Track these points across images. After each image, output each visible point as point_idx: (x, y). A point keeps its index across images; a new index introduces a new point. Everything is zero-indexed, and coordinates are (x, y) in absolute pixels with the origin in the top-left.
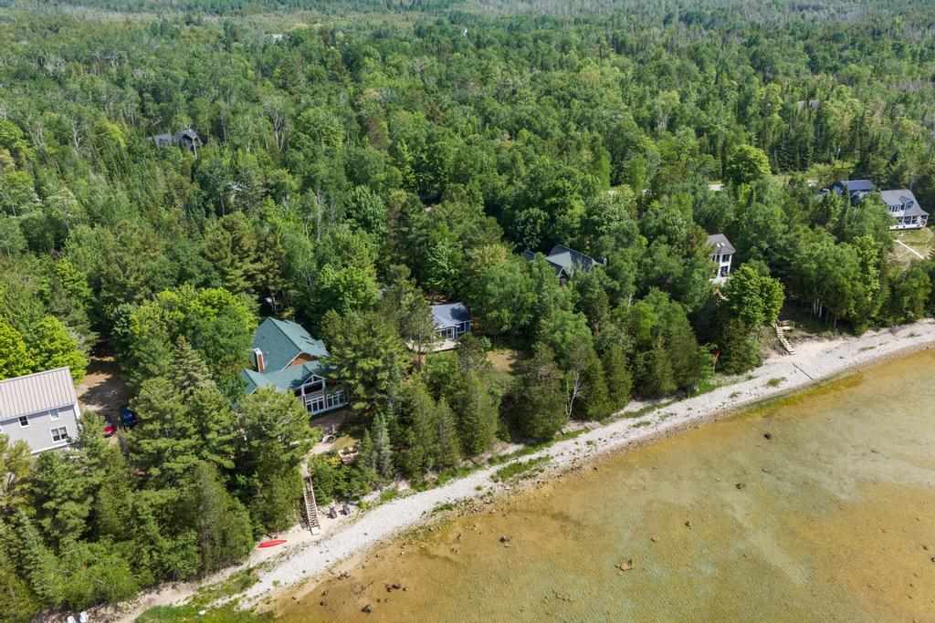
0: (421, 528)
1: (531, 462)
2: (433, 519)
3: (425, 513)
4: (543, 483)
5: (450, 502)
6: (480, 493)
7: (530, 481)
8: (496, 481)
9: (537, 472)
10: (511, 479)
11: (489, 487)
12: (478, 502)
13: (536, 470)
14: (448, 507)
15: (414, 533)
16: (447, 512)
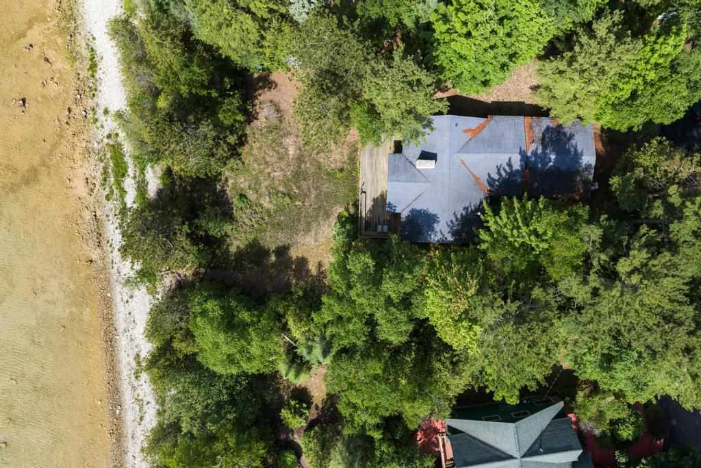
0: (76, 28)
1: (123, 192)
2: (84, 45)
3: (94, 39)
4: (92, 190)
5: (99, 72)
6: (100, 111)
7: (99, 175)
8: (109, 136)
9: (108, 190)
10: (108, 156)
11: (105, 124)
12: (90, 103)
13: (112, 192)
14: (93, 67)
15: (72, 18)
16: (87, 64)
